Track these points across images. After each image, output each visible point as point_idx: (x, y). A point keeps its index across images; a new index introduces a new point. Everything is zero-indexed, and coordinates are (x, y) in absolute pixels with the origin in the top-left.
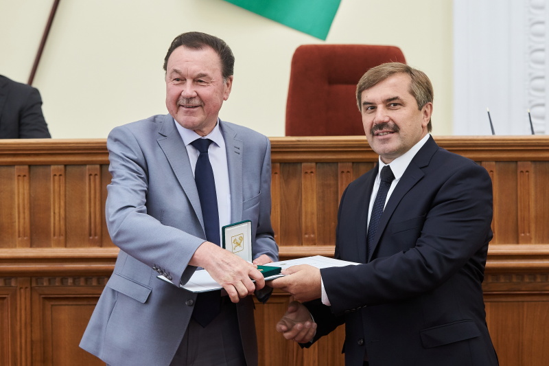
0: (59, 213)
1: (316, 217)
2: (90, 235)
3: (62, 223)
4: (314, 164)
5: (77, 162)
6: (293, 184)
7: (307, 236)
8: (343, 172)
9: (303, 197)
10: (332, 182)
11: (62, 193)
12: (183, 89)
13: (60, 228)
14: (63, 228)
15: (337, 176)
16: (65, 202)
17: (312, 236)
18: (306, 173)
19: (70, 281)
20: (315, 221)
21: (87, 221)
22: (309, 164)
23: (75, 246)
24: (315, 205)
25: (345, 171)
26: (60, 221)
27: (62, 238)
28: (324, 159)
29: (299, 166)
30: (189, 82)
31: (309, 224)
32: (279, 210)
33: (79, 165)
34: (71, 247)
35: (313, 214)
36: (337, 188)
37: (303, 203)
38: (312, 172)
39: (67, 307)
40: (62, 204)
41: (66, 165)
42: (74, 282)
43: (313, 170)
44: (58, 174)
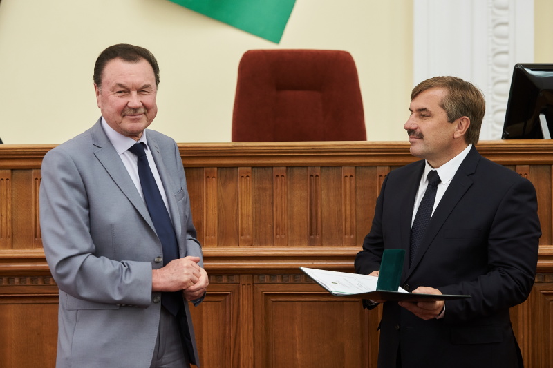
0: (6, 215)
1: (251, 219)
2: (36, 237)
3: (9, 225)
4: (250, 169)
5: (24, 166)
6: (231, 187)
7: (243, 238)
8: (277, 176)
9: (240, 199)
10: (268, 186)
11: (9, 196)
12: (129, 100)
13: (7, 230)
14: (9, 230)
15: (272, 180)
16: (12, 205)
17: (248, 237)
18: (242, 177)
19: (17, 280)
20: (251, 223)
21: (33, 224)
22: (245, 168)
23: (21, 247)
24: (251, 208)
25: (280, 175)
26: (6, 223)
27: (9, 240)
28: (259, 164)
29: (235, 170)
30: (134, 93)
31: (245, 226)
32: (216, 212)
33: (25, 169)
34: (17, 248)
35: (248, 216)
36: (273, 191)
37: (240, 206)
38: (248, 176)
39: (13, 306)
40: (9, 206)
41: (13, 170)
42: (20, 281)
43: (250, 175)
44: (5, 178)
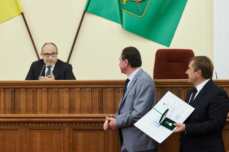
0: (78, 103)
2: (88, 110)
3: (79, 106)
5: (84, 87)
11: (79, 97)
13: (79, 108)
15: (166, 92)
16: (80, 100)
21: (87, 106)
23: (83, 113)
27: (79, 111)
34: (82, 114)
39: (80, 133)
40: (79, 100)
41: (81, 88)
42: (83, 125)
44: (78, 91)
